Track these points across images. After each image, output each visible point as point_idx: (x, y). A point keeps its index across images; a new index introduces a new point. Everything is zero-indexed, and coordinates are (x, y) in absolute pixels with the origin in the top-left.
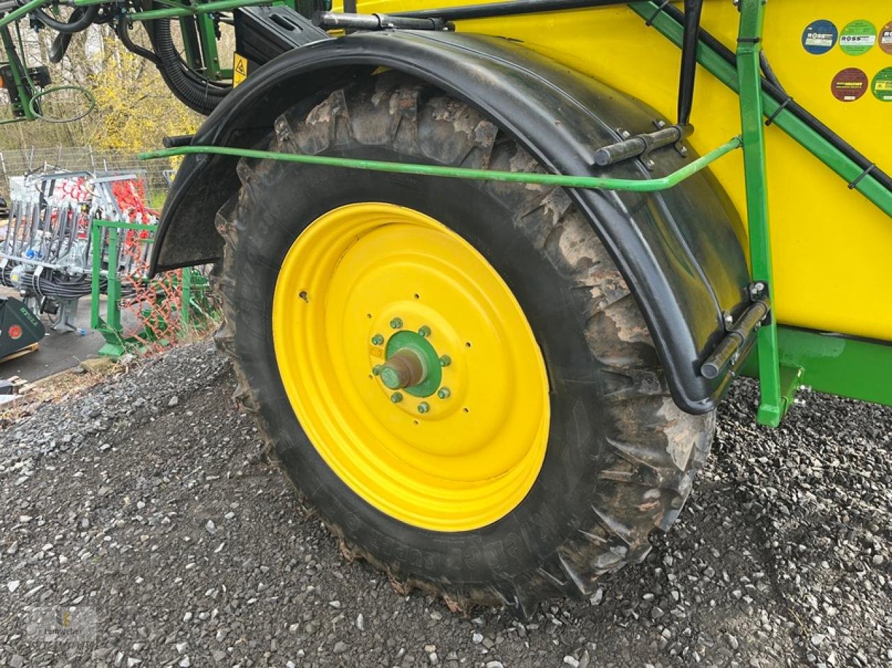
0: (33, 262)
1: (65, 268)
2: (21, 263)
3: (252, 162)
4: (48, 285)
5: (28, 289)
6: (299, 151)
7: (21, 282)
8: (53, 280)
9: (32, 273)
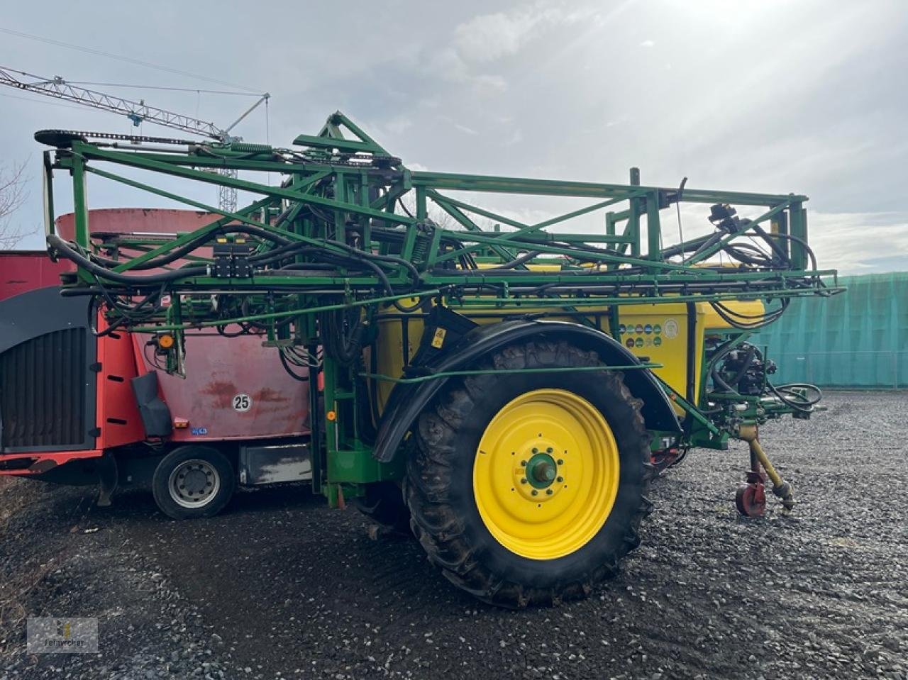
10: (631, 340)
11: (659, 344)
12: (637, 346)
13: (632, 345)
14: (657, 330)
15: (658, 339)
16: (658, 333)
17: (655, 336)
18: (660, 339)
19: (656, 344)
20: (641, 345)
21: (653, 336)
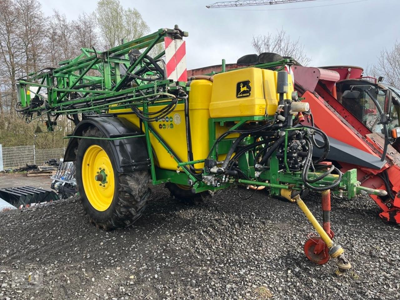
0: (63, 181)
1: (72, 183)
2: (59, 181)
3: (80, 139)
4: (66, 189)
5: (60, 190)
6: (85, 136)
7: (57, 188)
8: (68, 187)
9: (61, 185)
10: (160, 125)
11: (173, 127)
12: (163, 128)
13: (161, 128)
14: (171, 120)
15: (172, 124)
16: (171, 121)
17: (170, 123)
18: (173, 125)
19: (171, 127)
20: (165, 128)
21: (169, 123)
